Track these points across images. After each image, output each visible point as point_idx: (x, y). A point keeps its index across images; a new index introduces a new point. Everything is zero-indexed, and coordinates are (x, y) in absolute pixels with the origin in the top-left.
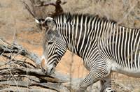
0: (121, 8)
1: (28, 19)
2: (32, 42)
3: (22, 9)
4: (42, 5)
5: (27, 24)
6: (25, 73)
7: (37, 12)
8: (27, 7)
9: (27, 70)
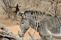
0: (45, 9)
1: (4, 13)
2: (6, 24)
3: (2, 9)
4: (10, 8)
5: (4, 16)
6: (3, 37)
7: (8, 11)
8: (4, 8)
9: (4, 36)
